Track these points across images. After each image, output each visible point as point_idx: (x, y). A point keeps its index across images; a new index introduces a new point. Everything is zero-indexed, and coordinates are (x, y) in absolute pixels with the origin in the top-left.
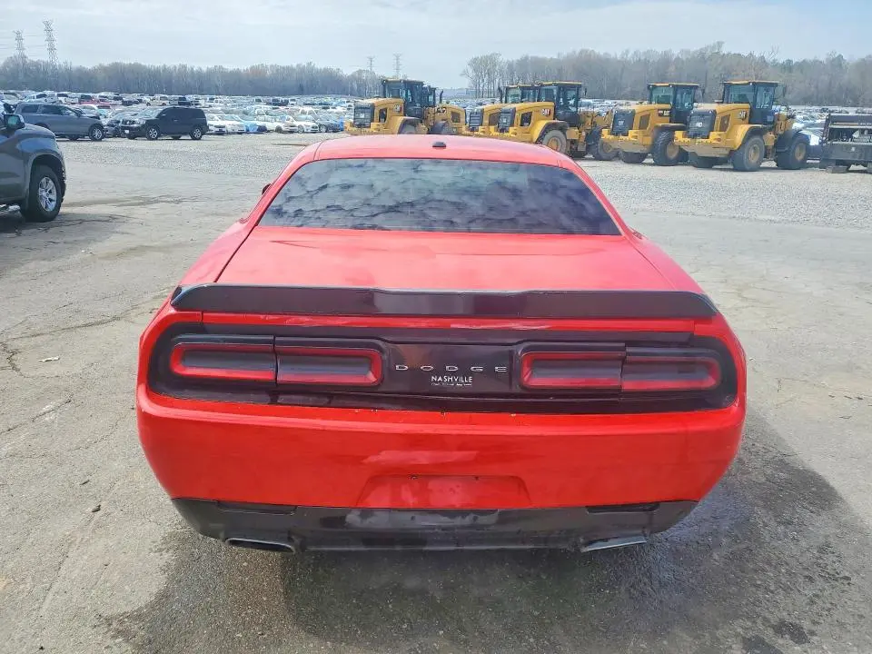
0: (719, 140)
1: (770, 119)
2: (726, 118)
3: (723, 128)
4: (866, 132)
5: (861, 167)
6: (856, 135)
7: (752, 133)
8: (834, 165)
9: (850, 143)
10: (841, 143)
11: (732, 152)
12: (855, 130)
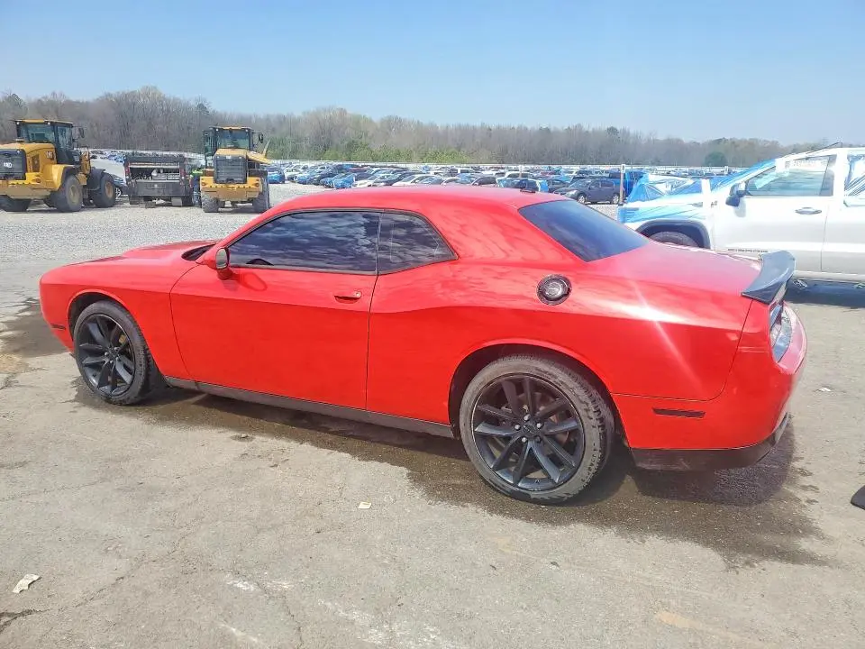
0: (38, 181)
1: (77, 159)
2: (35, 158)
3: (36, 169)
4: (162, 171)
5: (162, 201)
6: (154, 174)
7: (67, 174)
8: (142, 201)
9: (150, 181)
10: (143, 181)
11: (53, 192)
12: (153, 169)
